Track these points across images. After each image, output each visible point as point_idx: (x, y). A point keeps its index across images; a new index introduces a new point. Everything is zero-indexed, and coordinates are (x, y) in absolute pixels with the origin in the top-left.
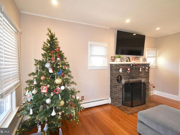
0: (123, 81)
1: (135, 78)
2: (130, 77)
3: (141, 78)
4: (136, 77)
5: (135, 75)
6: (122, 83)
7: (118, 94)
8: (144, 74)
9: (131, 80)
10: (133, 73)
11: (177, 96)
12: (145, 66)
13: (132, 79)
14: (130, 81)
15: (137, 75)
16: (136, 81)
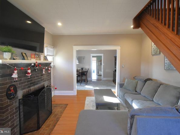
0: (20, 94)
1: (37, 84)
2: (31, 84)
3: (44, 82)
4: (39, 81)
5: (36, 79)
6: (17, 97)
7: (10, 123)
8: (47, 76)
9: (32, 88)
10: (34, 77)
11: (73, 91)
12: (47, 66)
13: (34, 85)
14: (30, 89)
15: (39, 79)
16: (39, 87)
